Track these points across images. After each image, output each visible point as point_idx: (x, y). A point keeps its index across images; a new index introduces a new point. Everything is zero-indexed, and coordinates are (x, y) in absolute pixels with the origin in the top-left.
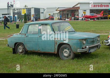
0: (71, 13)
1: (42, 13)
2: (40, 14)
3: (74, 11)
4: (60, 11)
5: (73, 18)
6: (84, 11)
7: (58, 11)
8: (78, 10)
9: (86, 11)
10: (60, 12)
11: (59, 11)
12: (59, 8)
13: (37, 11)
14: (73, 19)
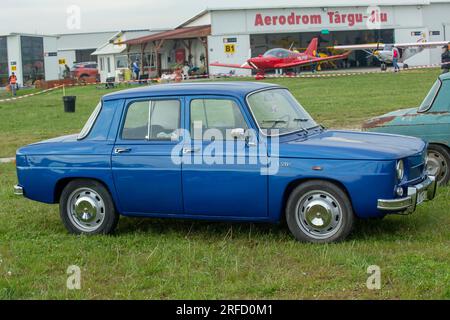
0: (173, 51)
1: (51, 54)
2: (43, 61)
3: (187, 42)
4: (130, 45)
5: (186, 69)
6: (229, 40)
7: (120, 44)
8: (204, 38)
9: (234, 40)
10: (128, 50)
11: (124, 47)
12: (123, 32)
13: (33, 47)
14: (186, 73)
